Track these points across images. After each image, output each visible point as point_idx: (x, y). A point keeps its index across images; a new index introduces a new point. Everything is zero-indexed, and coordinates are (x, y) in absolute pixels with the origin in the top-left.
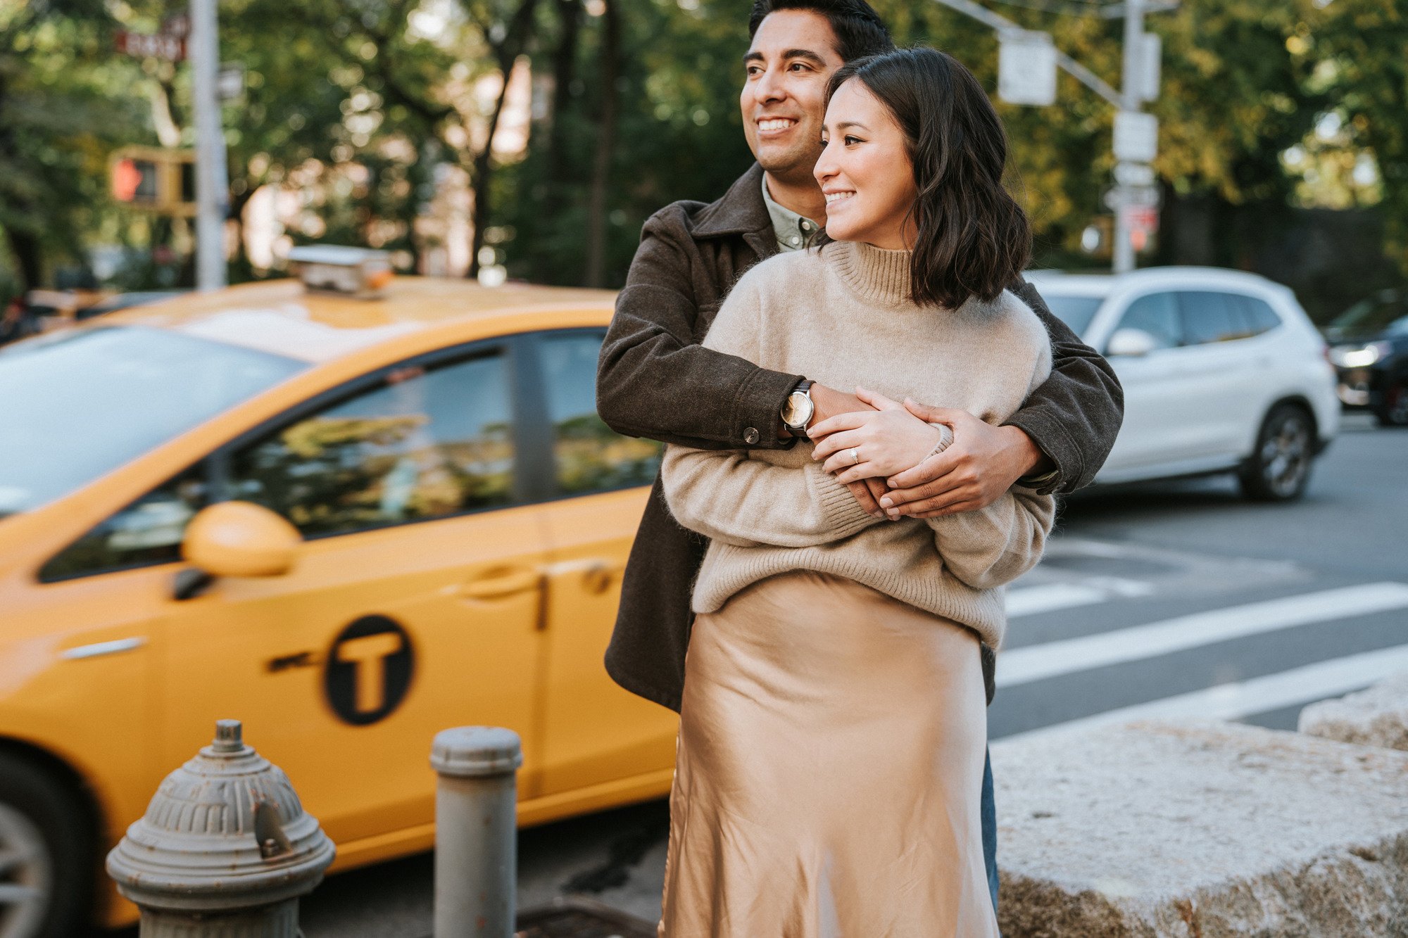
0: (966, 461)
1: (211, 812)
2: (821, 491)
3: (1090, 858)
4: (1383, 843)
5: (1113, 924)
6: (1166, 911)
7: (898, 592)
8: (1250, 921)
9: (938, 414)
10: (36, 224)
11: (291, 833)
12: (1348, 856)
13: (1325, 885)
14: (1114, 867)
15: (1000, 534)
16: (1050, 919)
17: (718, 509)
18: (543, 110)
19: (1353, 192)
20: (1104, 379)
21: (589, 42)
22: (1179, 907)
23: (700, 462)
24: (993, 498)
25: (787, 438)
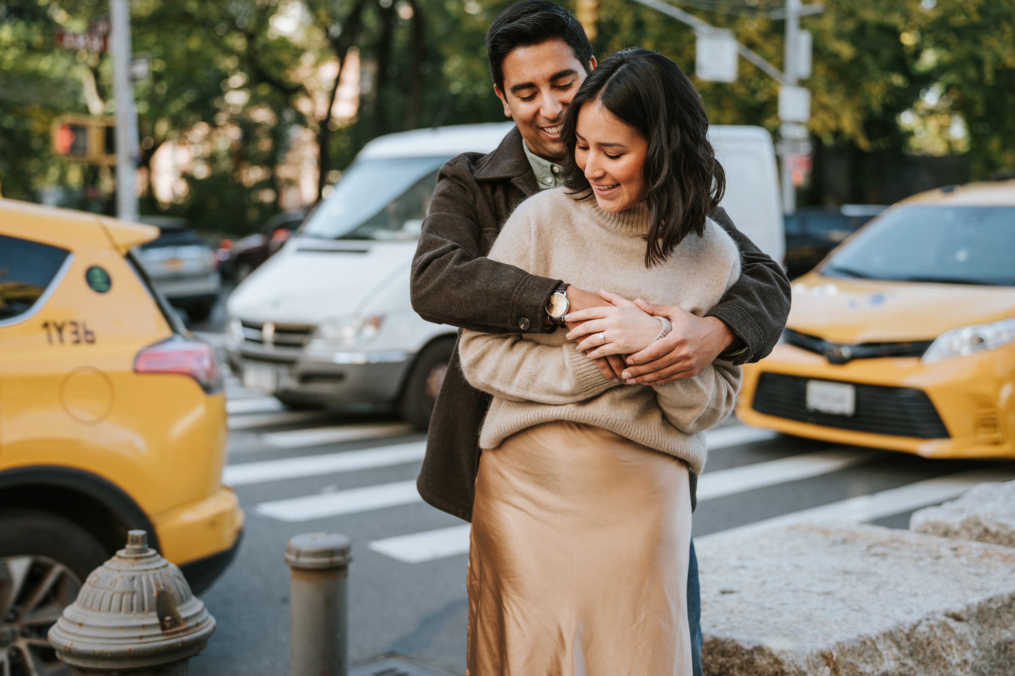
0: (682, 343)
1: (125, 598)
2: (575, 364)
3: (761, 622)
4: (969, 608)
5: (777, 670)
6: (815, 659)
7: (631, 435)
8: (875, 666)
9: (660, 310)
11: (184, 612)
12: (943, 618)
13: (928, 639)
14: (778, 628)
15: (705, 395)
16: (732, 666)
17: (500, 376)
18: (368, 86)
19: (949, 143)
20: (777, 278)
21: (401, 37)
22: (824, 656)
23: (487, 342)
24: (701, 369)
25: (550, 326)
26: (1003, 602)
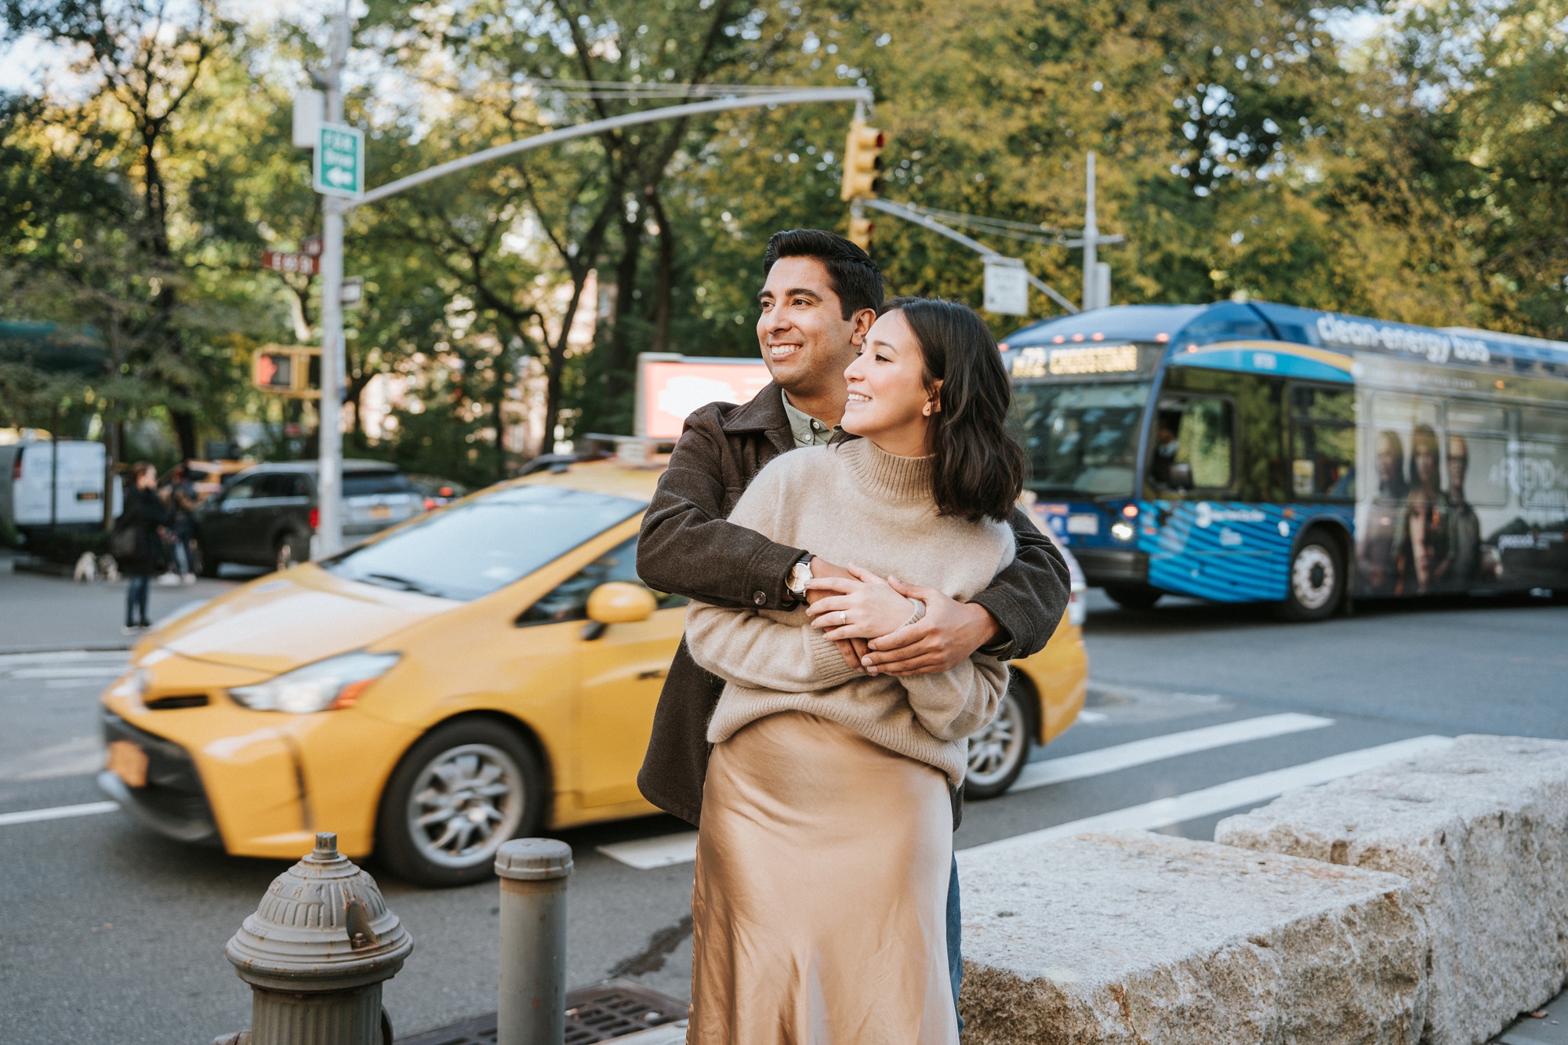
0: (934, 632)
1: (310, 909)
2: (813, 646)
3: (1043, 950)
4: (1274, 932)
5: (1059, 1005)
6: (1102, 993)
7: (875, 737)
8: (1169, 1000)
9: (915, 592)
10: (194, 407)
11: (377, 928)
12: (1247, 944)
13: (1229, 967)
14: (1062, 957)
15: (959, 696)
16: (1009, 1001)
17: (731, 656)
18: (607, 311)
20: (1053, 563)
21: (647, 256)
22: (1113, 990)
23: (717, 615)
24: (954, 663)
25: (788, 602)
26: (1312, 925)
